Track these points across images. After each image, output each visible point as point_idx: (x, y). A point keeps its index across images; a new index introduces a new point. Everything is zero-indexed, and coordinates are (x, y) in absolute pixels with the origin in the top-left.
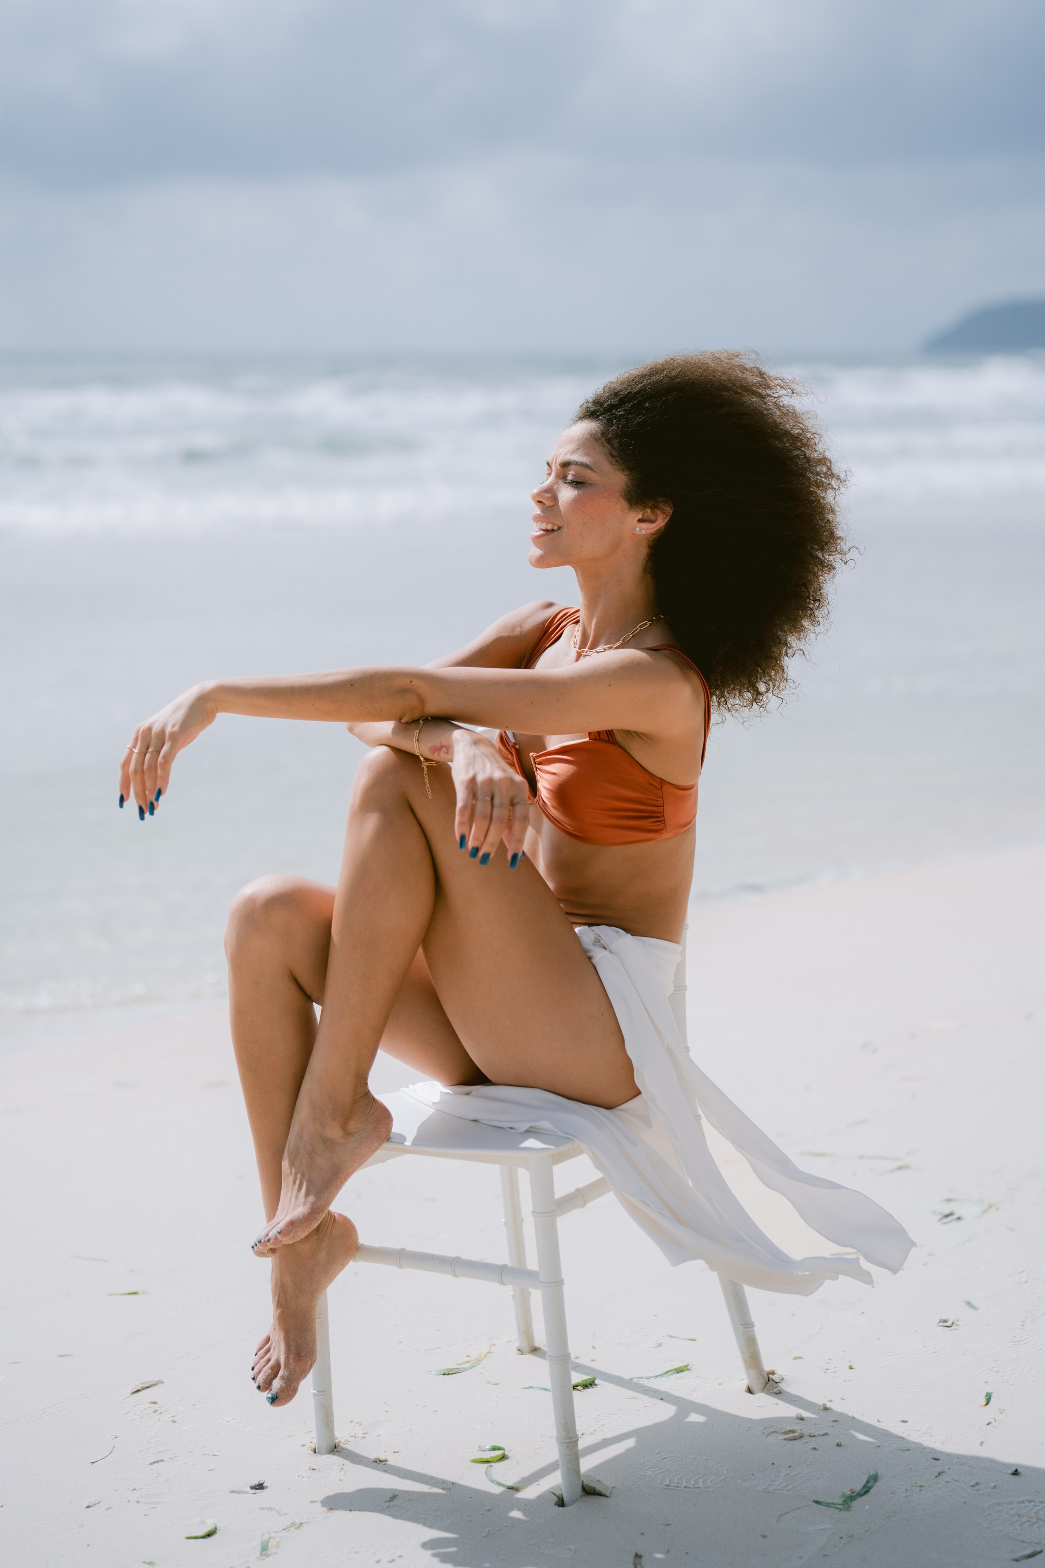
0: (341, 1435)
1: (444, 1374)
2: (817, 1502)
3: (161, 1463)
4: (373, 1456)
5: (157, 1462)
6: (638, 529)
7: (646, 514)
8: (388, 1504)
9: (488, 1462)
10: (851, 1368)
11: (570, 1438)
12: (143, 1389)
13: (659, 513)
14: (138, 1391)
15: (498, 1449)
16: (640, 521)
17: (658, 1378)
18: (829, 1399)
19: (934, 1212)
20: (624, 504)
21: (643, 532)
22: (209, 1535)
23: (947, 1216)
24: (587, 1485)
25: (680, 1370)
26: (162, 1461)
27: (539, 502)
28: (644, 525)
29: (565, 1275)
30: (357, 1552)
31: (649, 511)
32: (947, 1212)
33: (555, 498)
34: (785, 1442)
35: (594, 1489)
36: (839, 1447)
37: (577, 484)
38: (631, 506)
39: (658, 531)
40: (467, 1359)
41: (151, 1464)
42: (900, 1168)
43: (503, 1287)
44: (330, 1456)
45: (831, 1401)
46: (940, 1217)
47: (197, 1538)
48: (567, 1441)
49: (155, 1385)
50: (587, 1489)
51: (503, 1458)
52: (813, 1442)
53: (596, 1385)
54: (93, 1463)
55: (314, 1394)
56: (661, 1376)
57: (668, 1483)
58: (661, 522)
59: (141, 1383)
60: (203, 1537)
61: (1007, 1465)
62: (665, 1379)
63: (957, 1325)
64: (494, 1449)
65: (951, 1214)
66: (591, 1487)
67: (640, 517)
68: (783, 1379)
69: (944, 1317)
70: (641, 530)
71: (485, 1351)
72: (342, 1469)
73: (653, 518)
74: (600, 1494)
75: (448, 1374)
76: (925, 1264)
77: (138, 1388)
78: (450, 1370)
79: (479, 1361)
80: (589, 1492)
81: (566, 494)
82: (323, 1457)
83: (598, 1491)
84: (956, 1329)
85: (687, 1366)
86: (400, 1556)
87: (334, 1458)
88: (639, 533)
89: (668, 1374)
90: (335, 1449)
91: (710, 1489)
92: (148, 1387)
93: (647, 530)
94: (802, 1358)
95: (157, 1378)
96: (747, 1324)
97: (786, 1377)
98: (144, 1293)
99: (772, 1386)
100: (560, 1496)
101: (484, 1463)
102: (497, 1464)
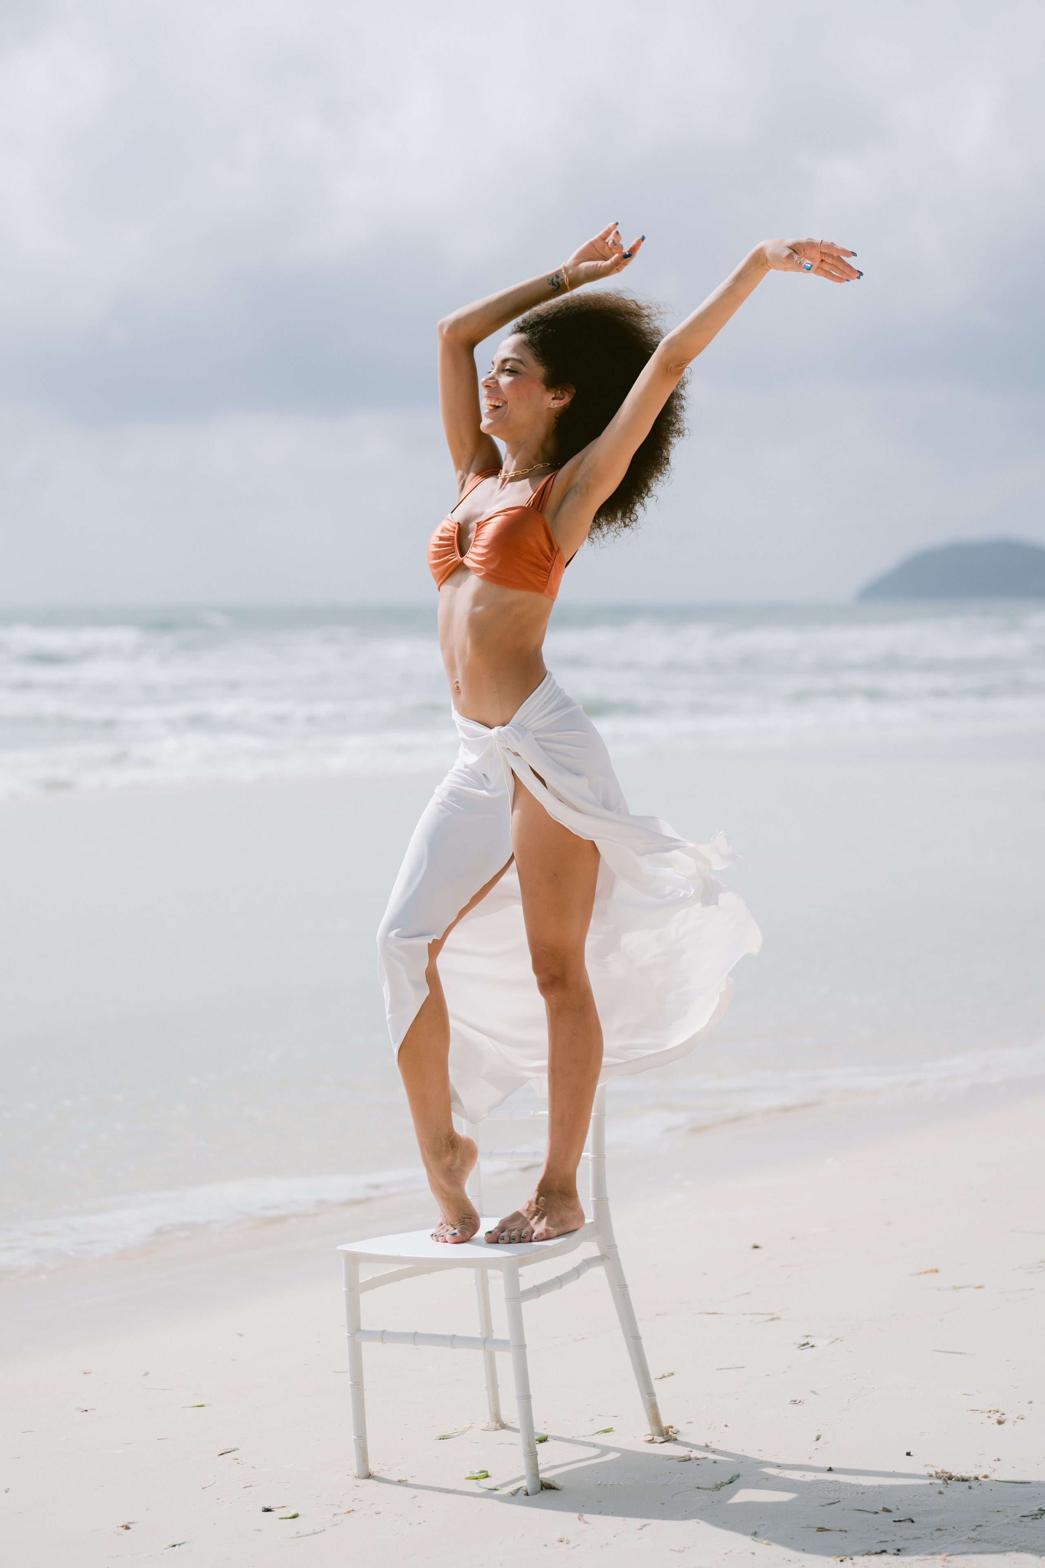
0: (373, 1468)
1: (440, 1439)
2: (698, 1488)
4: (395, 1480)
5: (247, 1487)
6: (552, 404)
7: (557, 395)
8: (412, 1500)
9: (477, 1479)
10: (726, 1426)
11: (532, 1452)
12: (226, 1453)
13: (566, 394)
14: (223, 1454)
15: (484, 1472)
16: (553, 399)
17: (592, 1436)
18: (710, 1441)
19: (795, 1344)
20: (543, 387)
21: (556, 406)
22: (294, 1517)
23: (804, 1345)
24: (545, 1483)
25: (606, 1431)
26: (251, 1486)
27: (486, 386)
28: (556, 402)
30: (395, 1521)
31: (559, 392)
32: (805, 1342)
33: (497, 382)
34: (678, 1463)
35: (551, 1485)
36: (715, 1464)
37: (512, 372)
38: (548, 389)
39: (564, 407)
40: (456, 1431)
41: (244, 1488)
42: (773, 1319)
44: (369, 1480)
45: (711, 1442)
46: (799, 1346)
47: (286, 1518)
48: (530, 1454)
49: (234, 1451)
50: (545, 1486)
51: (487, 1476)
52: (697, 1462)
53: (551, 1441)
54: (203, 1488)
55: (355, 1439)
56: (594, 1434)
57: (599, 1483)
58: (567, 400)
59: (224, 1449)
60: (291, 1518)
62: (597, 1436)
63: (803, 1403)
64: (481, 1472)
65: (808, 1344)
66: (548, 1484)
67: (553, 396)
68: (678, 1431)
69: (794, 1399)
70: (554, 405)
71: (468, 1426)
72: (377, 1486)
73: (561, 396)
75: (443, 1439)
76: (784, 1372)
77: (223, 1452)
78: (444, 1436)
79: (464, 1432)
80: (546, 1487)
81: (505, 380)
82: (365, 1480)
83: (553, 1487)
84: (802, 1405)
85: (611, 1429)
86: (425, 1521)
88: (553, 407)
89: (599, 1433)
90: (369, 1476)
91: (628, 1485)
92: (229, 1452)
93: (556, 405)
94: (691, 1422)
95: (235, 1447)
96: (651, 1394)
97: (681, 1431)
98: (209, 1405)
99: (670, 1435)
100: (526, 1491)
101: (474, 1479)
102: (483, 1480)
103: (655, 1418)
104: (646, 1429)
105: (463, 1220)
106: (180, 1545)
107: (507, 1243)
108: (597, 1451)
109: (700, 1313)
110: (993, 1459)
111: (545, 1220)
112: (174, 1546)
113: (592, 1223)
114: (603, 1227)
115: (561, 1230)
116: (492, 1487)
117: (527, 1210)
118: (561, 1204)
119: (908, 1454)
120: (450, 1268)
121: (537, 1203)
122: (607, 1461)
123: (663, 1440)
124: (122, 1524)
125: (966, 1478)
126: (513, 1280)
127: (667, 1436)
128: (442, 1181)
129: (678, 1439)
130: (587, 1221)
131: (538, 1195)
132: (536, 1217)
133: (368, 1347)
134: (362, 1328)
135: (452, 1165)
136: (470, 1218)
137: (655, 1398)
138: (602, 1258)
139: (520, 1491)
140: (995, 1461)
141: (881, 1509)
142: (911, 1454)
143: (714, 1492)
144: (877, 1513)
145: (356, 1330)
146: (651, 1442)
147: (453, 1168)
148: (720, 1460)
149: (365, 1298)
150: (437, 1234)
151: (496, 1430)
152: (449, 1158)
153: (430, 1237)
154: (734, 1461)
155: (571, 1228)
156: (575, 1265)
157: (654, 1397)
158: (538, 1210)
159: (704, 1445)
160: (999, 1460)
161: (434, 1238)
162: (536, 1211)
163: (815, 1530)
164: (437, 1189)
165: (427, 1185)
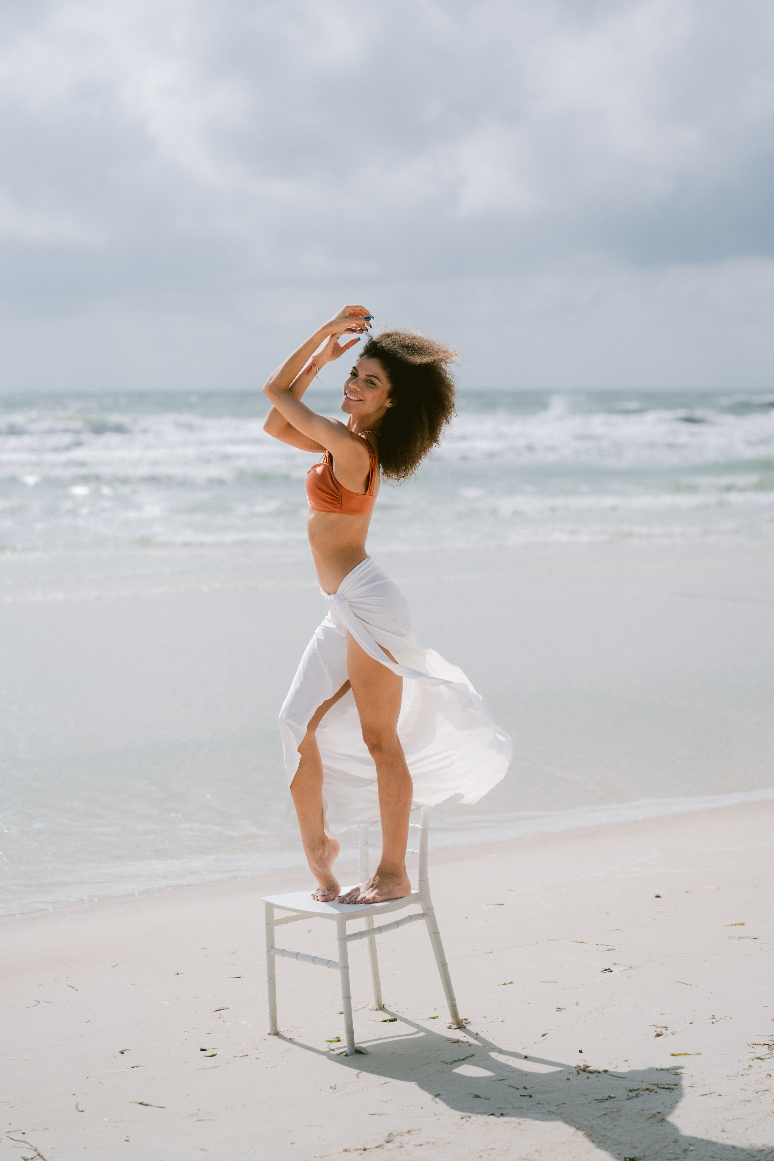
0: (280, 1028)
2: (442, 1061)
3: (210, 1034)
4: (289, 1038)
5: (209, 1034)
7: (392, 400)
10: (503, 1021)
12: (219, 1010)
14: (217, 1011)
16: (389, 402)
17: (421, 1020)
19: (604, 968)
20: (387, 396)
22: (212, 1056)
23: (607, 970)
24: (358, 1049)
25: (434, 1018)
26: (211, 1033)
29: (350, 965)
34: (450, 1043)
35: (361, 1051)
36: (469, 1046)
38: (389, 397)
41: (206, 1034)
43: (329, 969)
44: (274, 1036)
45: (482, 1032)
47: (208, 1056)
48: (349, 1032)
51: (339, 1041)
52: (461, 1044)
53: (396, 1021)
55: (269, 1012)
60: (210, 1056)
61: (523, 1055)
62: (424, 1021)
64: (337, 1038)
65: (610, 969)
69: (561, 1007)
70: (388, 406)
72: (276, 1040)
73: (394, 402)
74: (363, 1053)
77: (217, 1010)
80: (359, 1052)
82: (272, 1036)
84: (561, 1011)
85: (438, 1016)
87: (275, 1037)
90: (277, 1034)
92: (222, 1010)
94: (486, 1017)
95: (226, 1007)
96: (452, 999)
97: (471, 1022)
98: (243, 977)
99: (463, 1025)
100: (347, 1053)
101: (330, 1042)
102: (335, 1043)
103: (455, 1013)
104: (449, 1019)
105: (329, 888)
106: (137, 1067)
107: (347, 904)
108: (415, 1030)
109: (574, 941)
110: (623, 1060)
111: (376, 891)
112: (134, 1067)
113: (417, 893)
114: (423, 896)
115: (387, 897)
116: (332, 1048)
117: (367, 884)
118: (390, 882)
119: (581, 1052)
120: (314, 917)
121: (374, 880)
122: (416, 1038)
123: (457, 1027)
124: (120, 1050)
125: (592, 1071)
126: (342, 928)
127: (460, 1025)
128: (316, 865)
129: (466, 1027)
130: (413, 892)
131: (376, 875)
132: (371, 889)
133: (278, 958)
134: (276, 947)
135: (323, 856)
136: (334, 887)
137: (456, 1002)
138: (422, 916)
139: (345, 1052)
140: (624, 1061)
141: (522, 1086)
142: (582, 1052)
143: (447, 1065)
144: (518, 1089)
145: (271, 946)
146: (450, 1028)
147: (323, 857)
148: (474, 1044)
149: (277, 929)
150: (315, 895)
151: (376, 1010)
152: (321, 851)
153: (311, 896)
154: (481, 1046)
155: (396, 896)
156: (397, 920)
157: (454, 1001)
158: (373, 884)
159: (476, 1033)
160: (626, 1061)
161: (313, 896)
162: (372, 885)
163: (472, 1096)
164: (314, 870)
165: (308, 867)
